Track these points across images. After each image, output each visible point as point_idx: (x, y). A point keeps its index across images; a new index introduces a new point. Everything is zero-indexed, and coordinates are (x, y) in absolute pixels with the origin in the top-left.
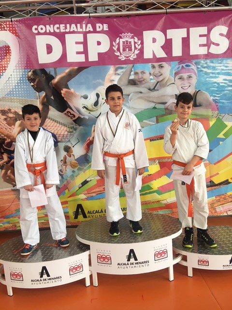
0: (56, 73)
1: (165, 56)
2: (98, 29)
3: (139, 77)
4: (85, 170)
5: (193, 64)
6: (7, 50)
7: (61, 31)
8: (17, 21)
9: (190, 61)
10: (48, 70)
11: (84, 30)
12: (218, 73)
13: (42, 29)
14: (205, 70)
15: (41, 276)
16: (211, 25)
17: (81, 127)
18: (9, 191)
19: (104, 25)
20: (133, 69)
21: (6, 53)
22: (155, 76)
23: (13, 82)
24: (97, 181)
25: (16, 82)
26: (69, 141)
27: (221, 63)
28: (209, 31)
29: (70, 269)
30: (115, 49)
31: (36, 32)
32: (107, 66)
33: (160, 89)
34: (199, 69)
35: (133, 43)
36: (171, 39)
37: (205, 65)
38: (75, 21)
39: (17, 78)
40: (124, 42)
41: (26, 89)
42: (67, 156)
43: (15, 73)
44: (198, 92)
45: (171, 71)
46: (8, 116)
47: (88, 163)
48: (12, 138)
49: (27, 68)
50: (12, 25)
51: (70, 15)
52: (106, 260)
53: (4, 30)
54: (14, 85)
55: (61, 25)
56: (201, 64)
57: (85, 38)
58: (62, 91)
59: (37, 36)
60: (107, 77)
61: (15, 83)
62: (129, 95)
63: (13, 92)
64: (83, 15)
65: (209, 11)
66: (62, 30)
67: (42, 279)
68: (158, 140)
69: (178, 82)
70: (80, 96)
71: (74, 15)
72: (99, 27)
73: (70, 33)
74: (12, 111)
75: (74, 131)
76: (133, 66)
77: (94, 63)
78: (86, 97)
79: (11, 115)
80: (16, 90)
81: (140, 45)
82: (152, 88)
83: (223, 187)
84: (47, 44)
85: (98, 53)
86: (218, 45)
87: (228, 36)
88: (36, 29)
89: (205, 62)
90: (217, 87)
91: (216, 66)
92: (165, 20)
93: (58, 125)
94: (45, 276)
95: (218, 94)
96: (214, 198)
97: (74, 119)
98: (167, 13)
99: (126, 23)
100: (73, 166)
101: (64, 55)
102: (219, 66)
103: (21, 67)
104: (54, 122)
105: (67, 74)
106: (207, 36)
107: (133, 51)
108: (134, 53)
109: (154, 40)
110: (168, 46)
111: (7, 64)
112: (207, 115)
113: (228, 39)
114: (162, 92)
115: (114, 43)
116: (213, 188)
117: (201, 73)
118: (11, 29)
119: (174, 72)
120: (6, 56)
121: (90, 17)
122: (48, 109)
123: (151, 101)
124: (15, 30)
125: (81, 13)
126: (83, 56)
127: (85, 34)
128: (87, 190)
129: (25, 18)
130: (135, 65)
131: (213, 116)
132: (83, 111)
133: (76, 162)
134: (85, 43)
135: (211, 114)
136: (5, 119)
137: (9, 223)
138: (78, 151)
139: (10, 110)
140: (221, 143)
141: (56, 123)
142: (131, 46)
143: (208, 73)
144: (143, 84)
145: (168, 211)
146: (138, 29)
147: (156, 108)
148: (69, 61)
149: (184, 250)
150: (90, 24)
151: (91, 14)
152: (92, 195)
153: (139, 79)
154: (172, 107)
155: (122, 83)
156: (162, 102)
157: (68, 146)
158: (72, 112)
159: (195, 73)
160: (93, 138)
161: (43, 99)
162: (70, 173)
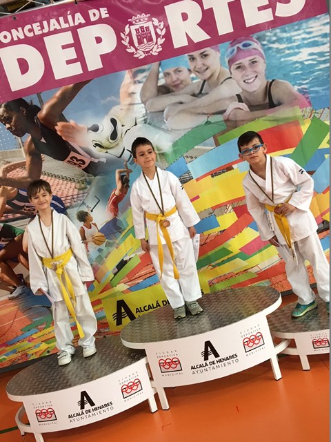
0: (41, 101)
1: (209, 37)
2: (93, 19)
3: (172, 78)
4: (118, 244)
5: (254, 41)
9: (248, 37)
11: (72, 25)
12: (298, 47)
13: (5, 37)
14: (275, 46)
15: (82, 407)
18: (6, 302)
19: (101, 9)
20: (160, 69)
22: (198, 72)
24: (141, 258)
26: (83, 203)
29: (122, 390)
30: (126, 43)
32: (120, 72)
33: (211, 90)
34: (266, 47)
35: (152, 29)
36: (211, 10)
37: (274, 39)
38: (55, 13)
40: (137, 30)
42: (84, 227)
44: (271, 83)
45: (222, 59)
47: (121, 233)
51: (44, 6)
52: (173, 366)
55: (34, 25)
56: (267, 38)
57: (76, 37)
58: (56, 128)
60: (122, 90)
62: (163, 111)
66: (37, 33)
67: (84, 410)
68: (224, 172)
69: (237, 74)
70: (86, 128)
71: (51, 5)
72: (94, 15)
73: (50, 33)
75: (88, 186)
76: (160, 64)
77: (97, 73)
78: (95, 129)
81: (164, 29)
82: (197, 92)
84: (18, 59)
85: (102, 56)
90: (301, 69)
91: (291, 36)
93: (61, 181)
94: (88, 406)
95: (307, 79)
97: (84, 166)
100: (98, 242)
101: (48, 71)
102: (298, 35)
104: (53, 178)
105: (58, 98)
107: (155, 40)
108: (156, 43)
109: (185, 17)
110: (208, 21)
112: (294, 117)
114: (213, 95)
115: (122, 34)
117: (270, 51)
119: (227, 60)
121: (76, 2)
122: (40, 161)
123: (199, 114)
126: (78, 64)
127: (74, 30)
128: (127, 276)
131: (304, 116)
132: (96, 151)
133: (100, 234)
134: (77, 45)
135: (302, 114)
137: (15, 352)
138: (101, 216)
140: (326, 156)
142: (150, 33)
143: (282, 49)
144: (182, 88)
145: (265, 283)
146: (155, 3)
147: (210, 123)
148: (57, 77)
149: (288, 332)
150: (79, 14)
152: (137, 282)
153: (173, 82)
154: (235, 115)
155: (148, 94)
156: (217, 111)
157: (83, 212)
158: (79, 157)
159: (260, 54)
160: (121, 190)
161: (29, 145)
162: (95, 254)
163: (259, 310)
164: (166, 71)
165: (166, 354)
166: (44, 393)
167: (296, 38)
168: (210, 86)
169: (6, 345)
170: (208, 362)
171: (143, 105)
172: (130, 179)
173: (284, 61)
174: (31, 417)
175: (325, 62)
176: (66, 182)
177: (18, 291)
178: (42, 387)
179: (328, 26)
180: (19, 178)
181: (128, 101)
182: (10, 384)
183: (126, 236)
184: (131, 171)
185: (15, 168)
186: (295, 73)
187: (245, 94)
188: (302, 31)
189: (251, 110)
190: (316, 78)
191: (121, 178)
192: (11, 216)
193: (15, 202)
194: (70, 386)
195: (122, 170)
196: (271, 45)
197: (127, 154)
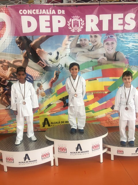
1: (99, 30)
2: (59, 13)
3: (82, 42)
4: (50, 98)
5: (114, 36)
6: (4, 24)
8: (10, 7)
9: (113, 34)
10: (28, 37)
11: (51, 13)
12: (129, 42)
13: (25, 12)
14: (122, 39)
15: (25, 160)
17: (48, 72)
18: (3, 110)
19: (62, 10)
20: (79, 38)
21: (3, 26)
22: (92, 42)
23: (7, 44)
24: (57, 104)
25: (9, 44)
26: (40, 80)
27: (131, 35)
28: (124, 16)
29: (42, 156)
30: (69, 25)
32: (64, 35)
33: (95, 50)
34: (118, 39)
35: (79, 22)
36: (102, 21)
37: (122, 36)
38: (45, 8)
39: (9, 41)
40: (74, 21)
41: (15, 48)
42: (39, 89)
43: (8, 39)
44: (117, 52)
45: (102, 39)
46: (3, 65)
48: (6, 78)
49: (16, 36)
50: (7, 9)
52: (64, 150)
53: (2, 12)
54: (7, 45)
55: (36, 10)
56: (119, 36)
57: (51, 18)
58: (36, 50)
59: (22, 16)
60: (64, 42)
61: (8, 44)
62: (77, 53)
63: (7, 50)
64: (50, 4)
65: (124, 4)
66: (37, 13)
67: (25, 161)
68: (93, 80)
70: (47, 53)
72: (60, 12)
73: (42, 15)
74: (6, 61)
75: (44, 75)
76: (79, 36)
77: (56, 34)
78: (51, 54)
79: (5, 64)
80: (8, 49)
81: (84, 24)
82: (90, 49)
84: (28, 21)
85: (59, 28)
86: (129, 24)
87: (135, 19)
88: (21, 12)
89: (121, 35)
90: (128, 50)
92: (99, 8)
93: (34, 70)
94: (27, 160)
95: (129, 54)
97: (43, 67)
98: (100, 5)
99: (75, 10)
100: (42, 95)
101: (38, 28)
102: (130, 37)
104: (31, 69)
105: (40, 39)
106: (123, 19)
107: (79, 26)
108: (80, 28)
109: (92, 21)
110: (100, 24)
111: (4, 33)
113: (135, 21)
114: (96, 52)
115: (68, 22)
117: (119, 41)
118: (6, 11)
119: (103, 40)
120: (3, 28)
121: (54, 5)
122: (28, 61)
123: (89, 57)
124: (9, 12)
126: (50, 29)
127: (51, 16)
128: (51, 110)
129: (15, 5)
131: (125, 67)
132: (49, 62)
133: (44, 93)
134: (51, 21)
135: (125, 66)
136: (2, 66)
137: (3, 129)
138: (46, 86)
139: (5, 61)
141: (33, 70)
142: (78, 24)
144: (85, 47)
148: (41, 32)
150: (54, 10)
151: (55, 4)
152: (54, 113)
153: (83, 44)
154: (102, 61)
155: (72, 46)
156: (96, 58)
157: (39, 83)
158: (42, 63)
159: (116, 41)
160: (55, 78)
161: (25, 54)
162: (41, 100)
164: (81, 39)
165: (62, 145)
166: (11, 151)
169: (1, 126)
170: (77, 152)
171: (70, 49)
172: (59, 75)
173: (123, 45)
174: (4, 159)
176: (35, 71)
178: (11, 148)
180: (18, 66)
181: (65, 46)
183: (53, 95)
184: (60, 73)
185: (18, 62)
186: (126, 51)
187: (107, 54)
188: (132, 36)
189: (108, 60)
190: (133, 54)
191: (56, 74)
192: (12, 79)
193: (15, 74)
195: (57, 71)
197: (60, 66)
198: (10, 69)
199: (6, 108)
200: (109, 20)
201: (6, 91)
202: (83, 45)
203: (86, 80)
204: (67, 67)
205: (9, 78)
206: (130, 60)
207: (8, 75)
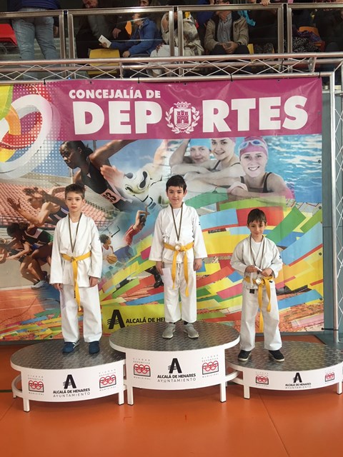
0: (95, 147)
1: (229, 130)
2: (148, 97)
3: (196, 153)
4: (126, 267)
5: (262, 141)
6: (38, 117)
7: (104, 97)
8: (51, 84)
9: (259, 137)
10: (85, 143)
11: (132, 97)
12: (294, 153)
13: (81, 94)
15: (66, 387)
16: (286, 94)
17: (123, 212)
18: (28, 290)
19: (156, 91)
20: (189, 145)
21: (36, 121)
22: (216, 154)
23: (43, 152)
24: (140, 281)
25: (46, 155)
26: (107, 229)
27: (297, 141)
28: (283, 102)
29: (100, 381)
30: (168, 120)
31: (74, 97)
33: (222, 169)
35: (190, 114)
36: (237, 111)
37: (278, 143)
38: (121, 86)
39: (48, 150)
40: (178, 113)
42: (103, 247)
43: (46, 145)
44: (268, 175)
45: (236, 148)
46: (33, 197)
47: (130, 258)
48: (36, 223)
49: (61, 140)
50: (45, 88)
51: (115, 79)
52: (144, 371)
53: (35, 93)
54: (43, 158)
55: (104, 90)
57: (132, 106)
58: (101, 168)
59: (74, 103)
60: (157, 153)
61: (44, 157)
62: (183, 175)
64: (131, 79)
65: (286, 78)
67: (66, 390)
68: (218, 231)
69: (244, 162)
70: (123, 174)
71: (120, 79)
72: (150, 94)
73: (114, 99)
74: (40, 190)
75: (114, 218)
76: (189, 141)
77: (142, 136)
78: (130, 176)
79: (37, 195)
81: (198, 117)
82: (212, 167)
83: (301, 295)
84: (86, 113)
85: (148, 125)
86: (293, 119)
87: (307, 108)
88: (74, 94)
90: (293, 170)
92: (230, 87)
93: (95, 209)
94: (70, 387)
96: (289, 309)
97: (114, 202)
98: (232, 80)
99: (182, 90)
101: (106, 125)
102: (296, 144)
103: (54, 137)
105: (108, 147)
106: (281, 108)
107: (190, 122)
108: (191, 125)
109: (216, 111)
110: (232, 118)
111: (37, 134)
112: (280, 203)
113: (307, 111)
114: (224, 173)
115: (167, 113)
116: (288, 295)
117: (273, 151)
118: (44, 92)
119: (239, 150)
120: (36, 124)
121: (139, 82)
123: (210, 184)
124: (48, 94)
125: (129, 77)
126: (130, 126)
127: (132, 102)
128: (127, 292)
129: (61, 80)
130: (192, 140)
131: (287, 204)
132: (127, 192)
133: (114, 255)
134: (132, 112)
135: (285, 202)
136: (30, 200)
137: (25, 330)
138: (118, 242)
139: (36, 189)
140: (298, 238)
141: (92, 207)
142: (188, 117)
144: (202, 163)
145: (229, 324)
146: (197, 97)
147: (216, 192)
148: (111, 132)
149: (239, 365)
150: (139, 91)
151: (141, 79)
152: (133, 298)
153: (196, 156)
154: (236, 191)
155: (176, 160)
156: (224, 185)
157: (105, 235)
158: (112, 194)
159: (265, 152)
160: (138, 226)
161: (78, 176)
162: (107, 270)
163: (221, 343)
164: (193, 147)
165: (141, 361)
166: (39, 368)
167: (294, 146)
168: (222, 165)
169: (20, 323)
170: (172, 375)
171: (170, 167)
172: (147, 219)
174: (25, 385)
175: (311, 169)
176: (98, 210)
177: (40, 284)
178: (39, 364)
179: (321, 144)
181: (160, 162)
182: (16, 355)
183: (133, 262)
184: (149, 214)
185: (63, 191)
187: (248, 178)
189: (249, 191)
190: (303, 179)
191: (141, 217)
192: (50, 226)
193: (56, 216)
194: (61, 368)
195: (142, 211)
196: (274, 147)
197: (149, 201)
198: (45, 205)
199: (33, 286)
200: (251, 110)
201: (36, 251)
202: (197, 159)
203: (203, 231)
204: (163, 203)
205: (43, 223)
206: (297, 191)
207: (40, 218)
